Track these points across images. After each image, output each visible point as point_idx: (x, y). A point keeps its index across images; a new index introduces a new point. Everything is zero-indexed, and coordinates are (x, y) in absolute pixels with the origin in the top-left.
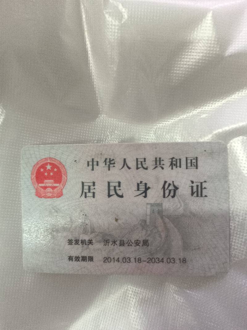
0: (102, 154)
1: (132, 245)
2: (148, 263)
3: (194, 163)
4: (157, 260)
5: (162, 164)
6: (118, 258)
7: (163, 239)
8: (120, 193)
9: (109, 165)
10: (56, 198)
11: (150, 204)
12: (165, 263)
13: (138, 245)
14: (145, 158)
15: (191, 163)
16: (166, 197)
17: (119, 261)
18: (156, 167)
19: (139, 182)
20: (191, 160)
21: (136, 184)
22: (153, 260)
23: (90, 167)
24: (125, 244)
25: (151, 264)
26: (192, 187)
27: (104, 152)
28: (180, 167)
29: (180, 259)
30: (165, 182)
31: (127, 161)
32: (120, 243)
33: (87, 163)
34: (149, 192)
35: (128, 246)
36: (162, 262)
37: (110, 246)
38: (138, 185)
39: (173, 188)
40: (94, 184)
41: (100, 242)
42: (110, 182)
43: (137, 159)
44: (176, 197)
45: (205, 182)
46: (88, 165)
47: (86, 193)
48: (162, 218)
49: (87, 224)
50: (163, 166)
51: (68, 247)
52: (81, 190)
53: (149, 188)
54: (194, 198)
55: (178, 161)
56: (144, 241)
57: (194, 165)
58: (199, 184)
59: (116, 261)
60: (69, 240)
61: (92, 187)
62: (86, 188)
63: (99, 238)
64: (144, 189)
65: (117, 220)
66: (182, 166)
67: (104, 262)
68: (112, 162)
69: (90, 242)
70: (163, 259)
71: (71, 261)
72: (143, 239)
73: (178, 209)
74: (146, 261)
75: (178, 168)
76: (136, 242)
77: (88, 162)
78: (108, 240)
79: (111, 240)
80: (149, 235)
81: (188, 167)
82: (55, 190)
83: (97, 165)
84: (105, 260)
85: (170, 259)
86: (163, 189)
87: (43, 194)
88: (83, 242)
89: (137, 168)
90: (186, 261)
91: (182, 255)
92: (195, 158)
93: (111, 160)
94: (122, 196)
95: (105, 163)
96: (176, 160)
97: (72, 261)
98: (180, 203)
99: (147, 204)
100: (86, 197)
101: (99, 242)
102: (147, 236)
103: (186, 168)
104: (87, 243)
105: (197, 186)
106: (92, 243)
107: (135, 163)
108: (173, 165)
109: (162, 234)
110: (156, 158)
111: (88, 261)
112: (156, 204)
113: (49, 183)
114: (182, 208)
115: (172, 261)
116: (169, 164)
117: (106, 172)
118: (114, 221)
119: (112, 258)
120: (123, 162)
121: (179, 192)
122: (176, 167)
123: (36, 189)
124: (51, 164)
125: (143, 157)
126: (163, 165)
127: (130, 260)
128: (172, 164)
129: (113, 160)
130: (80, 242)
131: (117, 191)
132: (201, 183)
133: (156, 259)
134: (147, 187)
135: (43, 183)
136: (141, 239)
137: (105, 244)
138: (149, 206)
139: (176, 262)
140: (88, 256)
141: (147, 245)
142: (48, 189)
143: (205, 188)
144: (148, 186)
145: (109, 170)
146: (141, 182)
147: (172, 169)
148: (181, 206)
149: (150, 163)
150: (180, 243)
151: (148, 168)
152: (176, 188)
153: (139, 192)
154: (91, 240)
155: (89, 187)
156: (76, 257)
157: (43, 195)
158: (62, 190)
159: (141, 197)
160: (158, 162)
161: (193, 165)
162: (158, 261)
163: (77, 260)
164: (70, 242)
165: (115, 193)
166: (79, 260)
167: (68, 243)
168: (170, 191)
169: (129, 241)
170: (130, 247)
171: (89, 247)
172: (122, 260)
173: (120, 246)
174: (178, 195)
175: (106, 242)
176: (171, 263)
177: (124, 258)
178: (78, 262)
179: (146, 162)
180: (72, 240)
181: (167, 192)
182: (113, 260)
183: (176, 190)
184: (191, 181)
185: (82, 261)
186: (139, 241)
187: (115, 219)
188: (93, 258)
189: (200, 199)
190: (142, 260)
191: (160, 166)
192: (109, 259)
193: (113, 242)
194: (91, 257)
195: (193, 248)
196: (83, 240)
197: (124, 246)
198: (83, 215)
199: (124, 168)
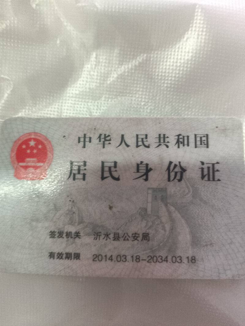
0: (96, 129)
1: (129, 239)
2: (148, 262)
3: (204, 140)
4: (159, 259)
5: (166, 141)
7: (167, 233)
8: (115, 175)
9: (104, 142)
11: (152, 188)
12: (170, 262)
13: (136, 239)
14: (147, 134)
15: (201, 141)
16: (171, 180)
17: (112, 260)
18: (160, 145)
19: (139, 163)
20: (201, 138)
21: (136, 165)
22: (155, 258)
23: (82, 144)
24: (120, 238)
25: (153, 263)
26: (202, 169)
27: (98, 127)
28: (188, 145)
29: (188, 258)
30: (171, 163)
31: (125, 137)
32: (114, 236)
33: (77, 139)
34: (150, 174)
35: (124, 240)
36: (166, 262)
37: (102, 241)
39: (180, 170)
40: (85, 163)
41: (90, 235)
42: (104, 161)
43: (137, 135)
44: (183, 182)
45: (218, 163)
46: (79, 142)
47: (74, 175)
48: (166, 205)
49: (74, 213)
50: (167, 144)
51: (49, 241)
52: (70, 171)
53: (151, 169)
54: (205, 182)
55: (186, 138)
56: (144, 234)
57: (204, 143)
58: (211, 166)
59: (109, 259)
60: (51, 232)
61: (82, 168)
62: (75, 168)
63: (88, 230)
64: (145, 171)
65: (111, 208)
66: (190, 144)
67: (93, 260)
68: (108, 139)
69: (77, 235)
70: (167, 257)
71: (52, 259)
72: (143, 232)
73: (185, 195)
74: (145, 260)
75: (186, 146)
76: (134, 235)
77: (79, 138)
78: (99, 233)
79: (103, 232)
80: (150, 227)
81: (198, 146)
82: (39, 170)
83: (90, 141)
84: (95, 258)
85: (176, 258)
86: (167, 171)
87: (23, 174)
88: (68, 235)
89: (138, 146)
90: (195, 260)
91: (190, 254)
92: (205, 136)
93: (107, 136)
94: (118, 179)
95: (99, 139)
96: (184, 137)
97: (54, 259)
98: (188, 187)
99: (149, 188)
100: (74, 179)
101: (88, 235)
102: (148, 229)
103: (194, 147)
104: (73, 236)
105: (209, 168)
106: (79, 237)
107: (134, 140)
108: (180, 143)
109: (166, 225)
110: (160, 135)
111: (74, 259)
112: (159, 188)
113: (31, 161)
114: (191, 194)
115: (178, 259)
116: (175, 141)
117: (100, 150)
118: (108, 209)
119: (104, 255)
120: (121, 139)
121: (187, 175)
122: (184, 145)
123: (16, 169)
124: (35, 140)
125: (144, 133)
126: (168, 142)
127: (125, 258)
128: (178, 142)
129: (109, 136)
130: (64, 235)
131: (112, 172)
132: (213, 165)
133: (159, 257)
134: (149, 169)
136: (141, 232)
137: (96, 238)
138: (150, 191)
139: (183, 261)
140: (74, 252)
141: (147, 240)
142: (30, 169)
143: (218, 171)
144: (149, 167)
145: (104, 147)
146: (142, 162)
147: (179, 147)
148: (189, 191)
149: (152, 140)
150: (189, 237)
151: (151, 146)
152: (183, 170)
153: (139, 174)
154: (79, 233)
155: (79, 167)
156: (58, 253)
157: (23, 176)
159: (141, 180)
160: (162, 140)
161: (203, 144)
162: (160, 261)
163: (60, 257)
164: (52, 234)
165: (109, 176)
166: (62, 258)
167: (50, 236)
168: (176, 173)
169: (125, 234)
170: (126, 242)
171: (76, 241)
172: (116, 258)
173: (114, 240)
174: (186, 178)
175: (97, 235)
176: (177, 262)
177: (118, 255)
178: (61, 260)
179: (148, 139)
180: (55, 232)
181: (173, 175)
182: (104, 257)
183: (183, 173)
184: (201, 162)
185: (66, 259)
186: (138, 234)
187: (108, 207)
188: (79, 256)
189: (212, 184)
190: (141, 259)
191: (165, 143)
192: (100, 257)
193: (105, 235)
194: (77, 255)
195: (204, 244)
196: (68, 232)
197: (119, 240)
198: (70, 201)
199: (121, 145)
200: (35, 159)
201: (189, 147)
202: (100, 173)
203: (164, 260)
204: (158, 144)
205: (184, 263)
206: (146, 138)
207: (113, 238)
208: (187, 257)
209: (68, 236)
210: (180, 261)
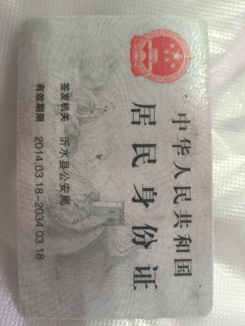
0: (197, 136)
1: (62, 180)
2: (36, 203)
3: (184, 271)
4: (39, 216)
6: (42, 159)
7: (71, 226)
8: (139, 162)
9: (180, 146)
10: (131, 65)
11: (124, 207)
12: (36, 229)
13: (62, 188)
14: (192, 200)
15: (183, 267)
16: (134, 230)
17: (37, 160)
18: (178, 216)
19: (155, 191)
20: (187, 267)
21: (152, 187)
22: (40, 211)
23: (177, 118)
24: (63, 169)
25: (34, 209)
26: (148, 268)
27: (200, 138)
28: (178, 251)
29: (42, 250)
30: (155, 230)
31: (187, 173)
32: (65, 162)
33: (183, 112)
34: (141, 205)
35: (61, 174)
36: (37, 224)
37: (59, 147)
38: (152, 189)
39: (147, 241)
40: (154, 123)
41: (65, 133)
42: (156, 147)
43: (189, 188)
44: (133, 244)
46: (180, 115)
48: (103, 224)
49: (92, 112)
50: (179, 225)
51: (58, 83)
52: (143, 104)
53: (147, 206)
54: (132, 271)
55: (186, 248)
56: (68, 198)
57: (181, 270)
58: (153, 278)
59: (38, 157)
60: (68, 85)
61: (147, 120)
62: (147, 111)
63: (71, 130)
64: (144, 198)
65: (99, 157)
66: (179, 253)
67: (36, 137)
68: (185, 151)
69: (66, 117)
70: (42, 225)
71: (37, 88)
72: (70, 196)
73: (116, 248)
74: (38, 199)
75: (176, 248)
76: (66, 186)
77: (184, 115)
78: (68, 143)
79: (69, 148)
80: (77, 206)
81: (177, 262)
82: (143, 65)
83: (181, 129)
84: (39, 140)
85: (42, 236)
86: (145, 226)
88: (65, 106)
89: (176, 189)
90: (39, 259)
91: (46, 253)
92: (190, 272)
93: (189, 149)
94: (134, 165)
95: (184, 139)
96: (188, 245)
97: (37, 90)
98: (126, 250)
99: (123, 203)
100: (133, 111)
101: (66, 131)
102: (75, 203)
103: (177, 259)
104: (64, 112)
105: (150, 276)
106: (63, 119)
107: (183, 185)
108: (180, 241)
109: (79, 224)
110: (190, 216)
111: (37, 114)
112: (124, 216)
113: (154, 56)
114: (118, 254)
115: (40, 239)
116: (183, 235)
117: (169, 141)
118: (98, 154)
119: (43, 150)
120: (185, 167)
121: (141, 249)
122: (177, 246)
123: (144, 37)
125: (193, 196)
126: (181, 226)
127: (39, 176)
128: (182, 239)
129: (188, 152)
130: (65, 101)
131: (142, 158)
132: (154, 282)
133: (42, 216)
134: (148, 203)
136: (70, 194)
137: (61, 139)
138: (120, 205)
139: (38, 245)
140: (45, 114)
141: (62, 202)
142: (145, 54)
143: (147, 287)
144: (150, 204)
145: (174, 146)
146: (155, 194)
147: (175, 239)
148: (121, 252)
149: (184, 207)
150: (66, 251)
151: (175, 205)
152: (146, 245)
153: (140, 191)
154: (68, 119)
155: (148, 116)
156: (43, 95)
157: (135, 46)
158: (144, 75)
159: (133, 194)
161: (179, 269)
162: (38, 218)
163: (39, 97)
165: (138, 154)
166: (38, 99)
167: (63, 84)
169: (68, 175)
170: (58, 177)
171: (58, 115)
172: (40, 165)
173: (60, 162)
174: (137, 248)
175: (65, 141)
176: (36, 237)
177: (43, 168)
178: (36, 99)
179: (184, 202)
180: (68, 90)
181: (141, 232)
182: (39, 151)
183: (143, 245)
184: (157, 266)
185: (37, 104)
186: (68, 190)
187: (100, 154)
188: (41, 121)
189: (130, 280)
190: (39, 194)
191: (180, 222)
192: (40, 146)
193: (66, 151)
194: (42, 118)
195: (58, 270)
196: (68, 106)
197: (60, 168)
198: (107, 107)
199: (177, 168)
200: (156, 60)
201: (175, 252)
202: (141, 142)
203: (38, 222)
204: (179, 214)
205: (36, 245)
206: (186, 199)
207: (63, 160)
209: (63, 106)
210: (38, 240)
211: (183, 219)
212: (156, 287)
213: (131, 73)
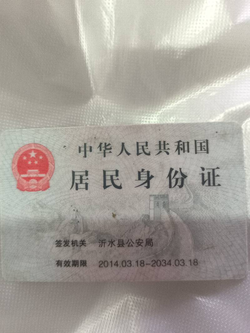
0: (96, 138)
1: (133, 245)
2: (152, 266)
3: (204, 146)
4: (163, 263)
5: (166, 148)
6: (117, 262)
7: (170, 238)
8: (117, 183)
9: (104, 151)
10: (40, 191)
11: (154, 195)
12: (173, 266)
13: (140, 245)
14: (147, 141)
15: (201, 146)
16: (172, 187)
17: (117, 265)
18: (160, 152)
19: (140, 170)
20: (201, 143)
21: (137, 173)
22: (159, 262)
23: (82, 153)
24: (124, 244)
25: (157, 267)
26: (203, 175)
27: (98, 135)
28: (188, 151)
30: (171, 170)
31: (126, 145)
32: (119, 243)
33: (78, 148)
34: (152, 181)
35: (128, 246)
36: (169, 265)
37: (107, 248)
38: (139, 173)
39: (181, 176)
40: (87, 173)
41: (95, 243)
42: (106, 170)
43: (138, 143)
44: (184, 187)
46: (80, 151)
47: (77, 184)
48: (168, 211)
49: (78, 222)
50: (168, 151)
51: (56, 250)
52: (72, 180)
53: (152, 177)
54: (206, 187)
55: (186, 144)
56: (147, 240)
57: (204, 148)
58: (211, 171)
59: (115, 265)
60: (57, 241)
61: (84, 177)
62: (77, 178)
63: (93, 238)
64: (146, 179)
65: (114, 216)
66: (190, 150)
67: (99, 266)
68: (108, 147)
69: (83, 243)
70: (170, 261)
71: (59, 266)
72: (146, 238)
73: (187, 201)
74: (150, 264)
75: (186, 152)
76: (137, 241)
77: (80, 148)
78: (104, 240)
79: (107, 240)
80: (153, 233)
81: (197, 152)
82: (41, 181)
83: (91, 151)
84: (102, 264)
85: (179, 261)
86: (168, 178)
87: (26, 186)
88: (74, 243)
89: (138, 154)
90: (198, 263)
91: (192, 257)
92: (205, 141)
93: (107, 144)
94: (120, 187)
95: (99, 148)
96: (184, 143)
97: (61, 266)
98: (189, 193)
99: (151, 196)
100: (77, 189)
101: (93, 242)
102: (151, 235)
103: (195, 153)
104: (79, 244)
105: (209, 173)
106: (85, 245)
107: (135, 148)
108: (180, 150)
109: (168, 231)
110: (160, 142)
111: (81, 266)
112: (161, 195)
113: (33, 173)
114: (192, 199)
115: (181, 263)
116: (176, 147)
117: (101, 159)
118: (112, 216)
119: (109, 261)
120: (121, 147)
121: (187, 181)
122: (184, 152)
123: (18, 181)
125: (144, 140)
126: (168, 149)
127: (130, 263)
128: (178, 148)
129: (109, 144)
130: (70, 243)
131: (114, 181)
132: (213, 170)
133: (162, 261)
134: (150, 176)
135: (25, 173)
136: (144, 239)
137: (101, 246)
138: (152, 198)
139: (186, 264)
140: (81, 259)
141: (150, 245)
142: (32, 180)
143: (218, 176)
144: (150, 174)
145: (105, 156)
146: (143, 170)
147: (179, 154)
148: (190, 197)
149: (153, 147)
150: (190, 241)
151: (151, 154)
152: (184, 176)
153: (141, 182)
154: (84, 241)
155: (81, 177)
156: (65, 261)
157: (26, 188)
158: (48, 181)
159: (143, 188)
160: (162, 147)
161: (203, 150)
163: (67, 265)
164: (58, 243)
165: (112, 184)
166: (69, 265)
167: (56, 245)
168: (177, 179)
169: (129, 240)
170: (130, 248)
171: (81, 249)
172: (121, 263)
173: (118, 247)
174: (187, 184)
175: (102, 243)
176: (180, 266)
177: (124, 261)
178: (68, 267)
179: (149, 147)
180: (61, 241)
181: (174, 181)
182: (110, 264)
183: (184, 179)
184: (201, 167)
185: (72, 266)
186: (141, 240)
187: (112, 214)
188: (86, 263)
189: (213, 189)
190: (145, 263)
191: (164, 150)
192: (106, 263)
193: (110, 242)
194: (83, 262)
195: (206, 247)
196: (74, 241)
197: (124, 246)
198: (74, 210)
199: (122, 154)
200: (37, 171)
201: (189, 153)
202: (102, 182)
203: (168, 264)
204: (159, 151)
205: (186, 265)
206: (147, 145)
207: (117, 244)
208: (189, 260)
209: (74, 245)
210: (182, 264)
211: (162, 148)
212: (218, 168)
213: (47, 191)
